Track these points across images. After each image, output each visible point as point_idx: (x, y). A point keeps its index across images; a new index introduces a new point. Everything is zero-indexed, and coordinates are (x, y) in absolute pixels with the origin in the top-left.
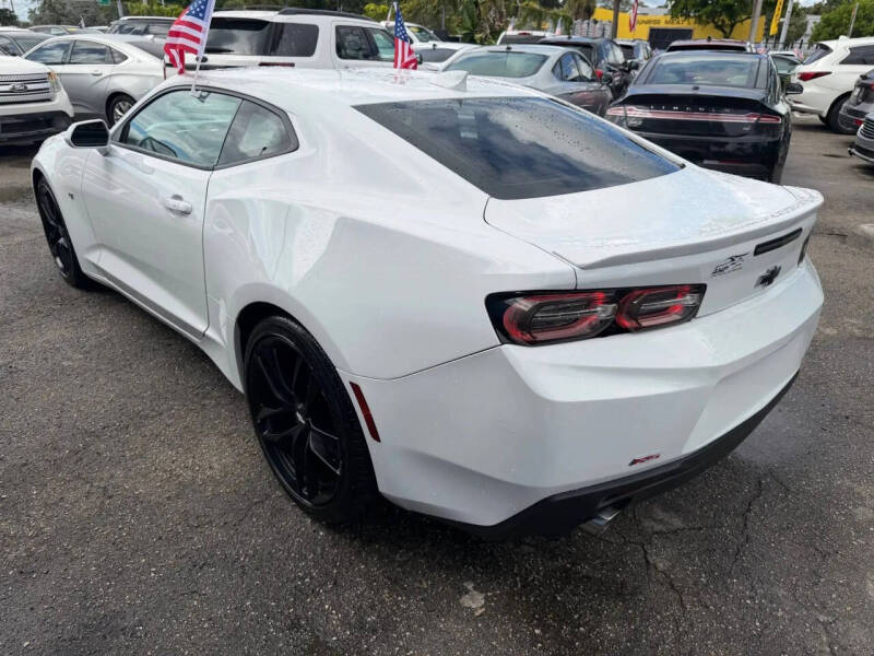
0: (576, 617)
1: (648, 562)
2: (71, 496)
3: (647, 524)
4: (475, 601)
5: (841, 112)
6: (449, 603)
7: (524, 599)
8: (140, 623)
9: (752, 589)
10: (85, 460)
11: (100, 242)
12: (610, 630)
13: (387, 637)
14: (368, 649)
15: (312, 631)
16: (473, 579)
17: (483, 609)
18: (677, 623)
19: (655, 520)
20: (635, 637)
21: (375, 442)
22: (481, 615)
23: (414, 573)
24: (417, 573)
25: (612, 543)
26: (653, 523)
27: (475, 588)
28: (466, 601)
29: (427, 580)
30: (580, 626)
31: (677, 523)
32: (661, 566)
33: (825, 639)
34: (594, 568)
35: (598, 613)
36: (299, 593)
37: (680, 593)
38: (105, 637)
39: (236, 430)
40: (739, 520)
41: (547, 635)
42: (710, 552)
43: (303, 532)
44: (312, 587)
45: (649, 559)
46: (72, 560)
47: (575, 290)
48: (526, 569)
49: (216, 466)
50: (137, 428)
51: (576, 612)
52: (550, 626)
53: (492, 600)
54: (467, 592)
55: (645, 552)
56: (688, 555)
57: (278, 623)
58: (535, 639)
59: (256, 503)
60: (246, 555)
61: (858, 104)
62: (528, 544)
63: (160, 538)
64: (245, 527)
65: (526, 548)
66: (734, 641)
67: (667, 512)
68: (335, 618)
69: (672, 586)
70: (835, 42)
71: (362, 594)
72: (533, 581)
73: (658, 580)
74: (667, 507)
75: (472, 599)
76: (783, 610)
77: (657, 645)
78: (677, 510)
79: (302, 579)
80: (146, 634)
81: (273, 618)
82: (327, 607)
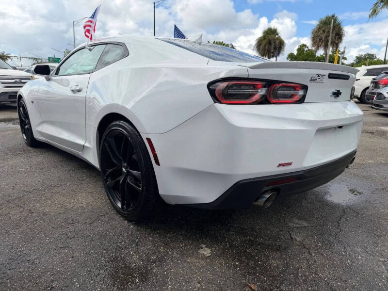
0: (257, 258)
1: (292, 238)
2: (13, 212)
3: (290, 224)
4: (206, 252)
5: (366, 94)
6: (193, 252)
7: (230, 251)
8: (38, 258)
9: (345, 248)
10: (22, 201)
11: (43, 120)
12: (274, 263)
13: (161, 265)
14: (151, 269)
15: (124, 262)
16: (205, 243)
17: (210, 254)
18: (308, 260)
19: (295, 223)
20: (287, 266)
21: (157, 166)
22: (209, 256)
23: (176, 241)
24: (178, 241)
25: (274, 231)
26: (293, 224)
27: (206, 247)
28: (201, 251)
29: (182, 244)
30: (259, 261)
31: (305, 224)
32: (298, 239)
33: (384, 267)
34: (265, 240)
35: (268, 256)
36: (118, 248)
37: (309, 249)
38: (19, 263)
39: (95, 191)
40: (336, 224)
41: (242, 265)
42: (322, 234)
43: (123, 226)
44: (125, 246)
45: (292, 236)
46: (8, 235)
47: (248, 78)
48: (231, 240)
49: (84, 203)
50: (49, 190)
51: (257, 256)
52: (243, 262)
53: (215, 251)
54: (202, 248)
55: (290, 234)
56: (312, 236)
57: (107, 259)
58: (236, 266)
59: (101, 216)
60: (94, 234)
61: (373, 90)
62: (233, 231)
63: (53, 227)
64: (95, 224)
65: (231, 233)
66: (338, 268)
67: (300, 220)
68: (135, 257)
69: (305, 247)
70: (360, 67)
71: (150, 248)
72: (235, 244)
73: (297, 245)
74: (300, 219)
75: (204, 250)
76: (361, 256)
77: (299, 269)
78: (305, 220)
79: (121, 243)
80: (39, 263)
81: (104, 257)
82: (132, 253)
